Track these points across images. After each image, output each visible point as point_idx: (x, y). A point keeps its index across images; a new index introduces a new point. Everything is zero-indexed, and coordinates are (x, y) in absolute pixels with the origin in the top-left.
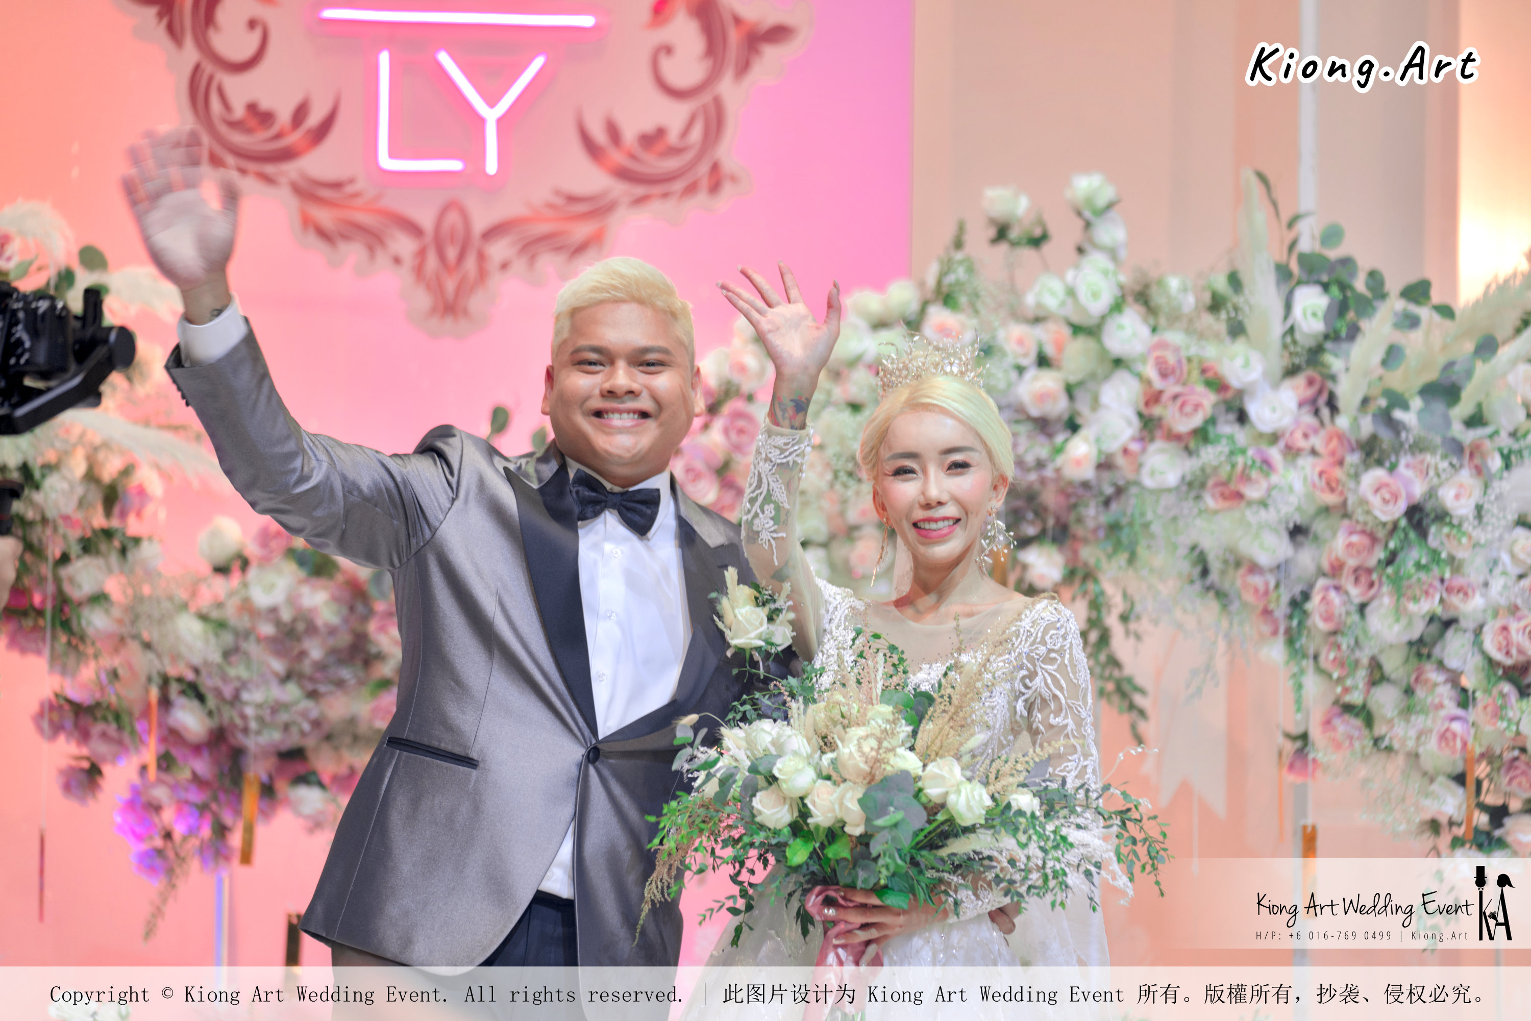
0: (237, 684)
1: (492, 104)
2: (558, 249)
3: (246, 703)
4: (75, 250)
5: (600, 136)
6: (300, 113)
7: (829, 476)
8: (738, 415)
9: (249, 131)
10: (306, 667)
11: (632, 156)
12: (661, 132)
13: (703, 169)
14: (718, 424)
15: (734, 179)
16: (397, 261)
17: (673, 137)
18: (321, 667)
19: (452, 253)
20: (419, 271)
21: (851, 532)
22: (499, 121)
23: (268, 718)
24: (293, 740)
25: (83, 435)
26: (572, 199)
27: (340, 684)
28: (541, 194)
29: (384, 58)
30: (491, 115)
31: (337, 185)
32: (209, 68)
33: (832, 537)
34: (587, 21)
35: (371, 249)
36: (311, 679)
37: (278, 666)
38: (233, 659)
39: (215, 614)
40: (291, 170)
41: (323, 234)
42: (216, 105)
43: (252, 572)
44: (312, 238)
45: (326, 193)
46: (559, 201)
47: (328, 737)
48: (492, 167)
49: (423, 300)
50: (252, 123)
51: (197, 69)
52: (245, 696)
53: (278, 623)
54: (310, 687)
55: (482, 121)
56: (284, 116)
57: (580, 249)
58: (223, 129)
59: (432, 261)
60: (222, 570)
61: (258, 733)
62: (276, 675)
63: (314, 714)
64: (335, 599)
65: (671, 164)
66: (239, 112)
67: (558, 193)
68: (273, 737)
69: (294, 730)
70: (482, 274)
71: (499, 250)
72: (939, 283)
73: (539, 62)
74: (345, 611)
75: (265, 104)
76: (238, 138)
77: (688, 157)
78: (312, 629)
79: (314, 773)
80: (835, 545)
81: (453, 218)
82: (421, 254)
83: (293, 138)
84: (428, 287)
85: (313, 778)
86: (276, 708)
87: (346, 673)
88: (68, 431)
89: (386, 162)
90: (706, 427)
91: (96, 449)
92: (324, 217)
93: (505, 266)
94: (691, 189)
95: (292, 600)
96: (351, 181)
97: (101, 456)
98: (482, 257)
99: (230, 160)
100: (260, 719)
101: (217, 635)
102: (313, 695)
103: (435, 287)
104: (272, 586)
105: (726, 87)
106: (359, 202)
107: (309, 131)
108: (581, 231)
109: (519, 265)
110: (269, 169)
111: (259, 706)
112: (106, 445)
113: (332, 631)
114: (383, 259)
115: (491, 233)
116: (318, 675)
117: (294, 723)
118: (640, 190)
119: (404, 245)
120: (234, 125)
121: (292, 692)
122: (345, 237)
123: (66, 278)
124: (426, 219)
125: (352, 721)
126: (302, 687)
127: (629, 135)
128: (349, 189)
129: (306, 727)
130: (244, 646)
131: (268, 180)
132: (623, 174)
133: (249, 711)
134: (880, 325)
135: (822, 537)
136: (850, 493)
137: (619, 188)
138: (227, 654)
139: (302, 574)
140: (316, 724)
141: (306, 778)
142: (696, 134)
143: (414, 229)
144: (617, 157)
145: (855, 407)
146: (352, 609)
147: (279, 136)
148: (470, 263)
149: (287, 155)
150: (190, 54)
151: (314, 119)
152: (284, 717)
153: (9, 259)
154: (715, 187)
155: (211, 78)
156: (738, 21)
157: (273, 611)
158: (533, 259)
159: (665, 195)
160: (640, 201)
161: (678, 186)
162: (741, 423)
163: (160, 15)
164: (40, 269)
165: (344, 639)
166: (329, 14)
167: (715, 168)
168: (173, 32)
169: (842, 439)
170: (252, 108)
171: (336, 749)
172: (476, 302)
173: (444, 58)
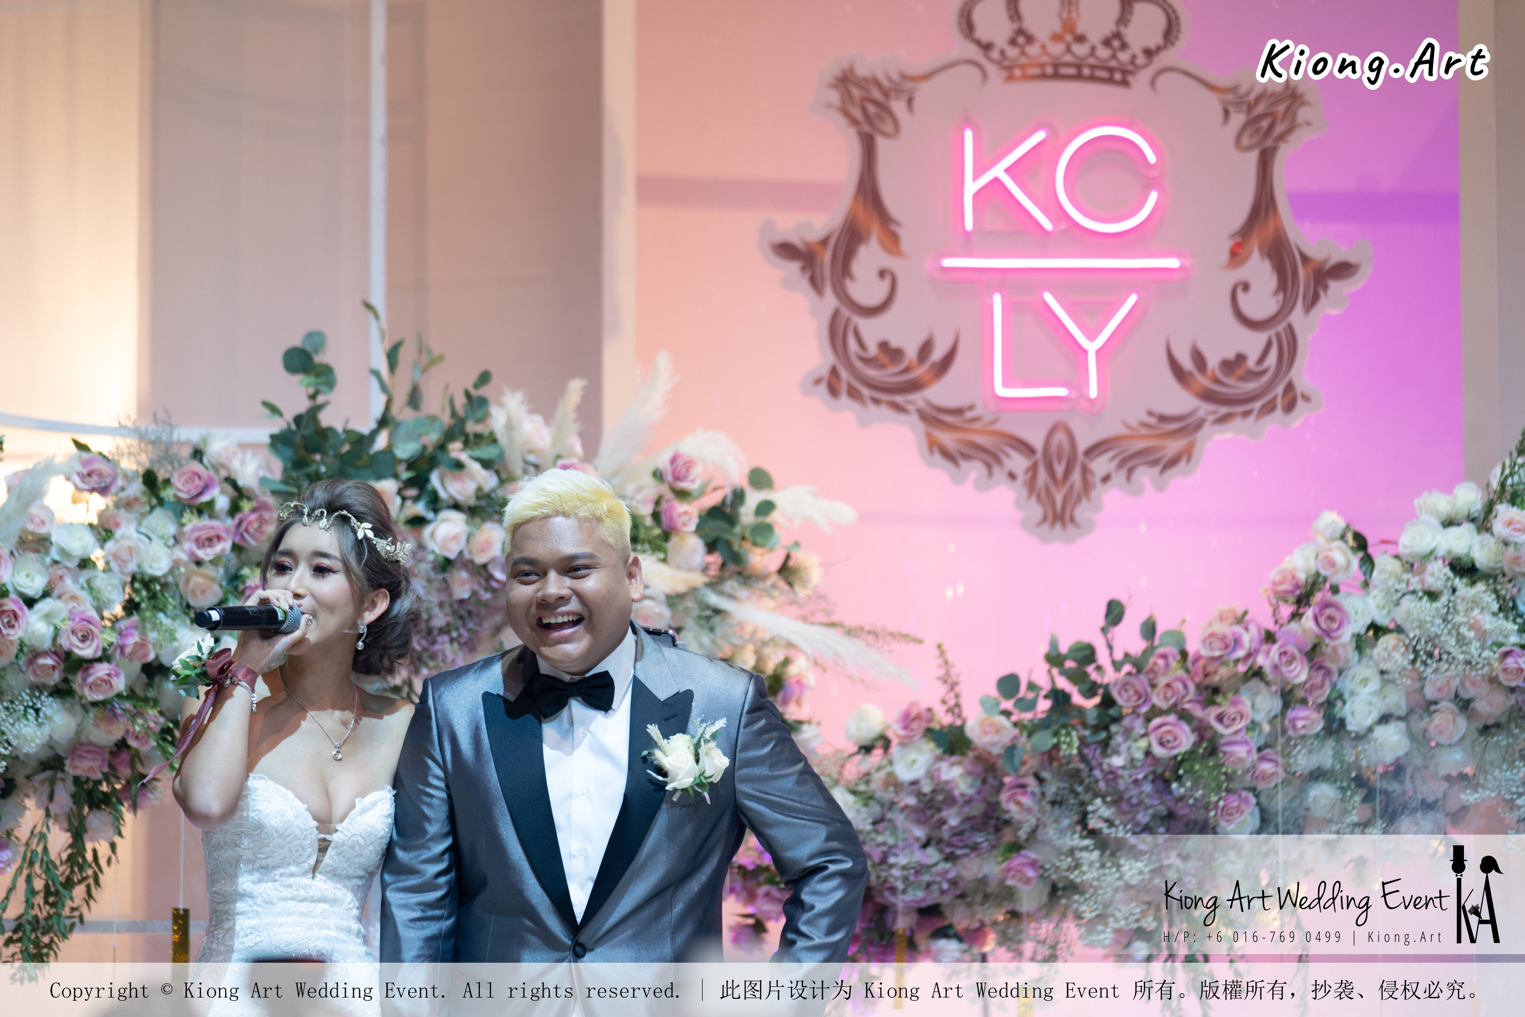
0: (884, 848)
1: (1092, 338)
2: (1154, 463)
3: (892, 866)
4: (746, 470)
5: (1187, 363)
6: (926, 349)
7: (1412, 657)
8: (1327, 605)
9: (882, 366)
10: (945, 832)
11: (1217, 381)
12: (1241, 358)
13: (1280, 389)
14: (1309, 613)
15: (1306, 398)
16: (1012, 476)
17: (1251, 363)
18: (958, 833)
19: (1060, 469)
20: (1031, 484)
21: (1429, 706)
22: (1098, 352)
23: (912, 878)
24: (933, 898)
25: (754, 633)
26: (1163, 418)
27: (975, 848)
28: (1137, 415)
29: (997, 299)
30: (1092, 347)
31: (958, 412)
32: (846, 312)
33: (1411, 711)
34: (1173, 263)
35: (989, 466)
36: (949, 845)
37: (920, 832)
38: (881, 826)
39: (862, 788)
40: (918, 399)
41: (947, 454)
42: (853, 345)
43: (895, 749)
44: (938, 457)
45: (948, 419)
46: (1152, 421)
47: (962, 896)
48: (1093, 393)
49: (1036, 510)
50: (884, 359)
51: (836, 314)
52: (892, 860)
53: (920, 795)
54: (948, 850)
55: (1085, 352)
56: (911, 351)
57: (1173, 462)
58: (859, 365)
59: (1042, 476)
60: (867, 749)
61: (904, 892)
62: (918, 839)
63: (951, 875)
64: (969, 773)
65: (1251, 386)
66: (873, 350)
67: (1150, 413)
68: (916, 895)
69: (935, 887)
70: (1087, 487)
71: (1101, 465)
72: (1503, 485)
73: (1133, 299)
74: (978, 783)
75: (894, 343)
76: (872, 373)
77: (1265, 378)
78: (950, 800)
79: (950, 926)
80: (1414, 718)
81: (1060, 437)
82: (1033, 469)
83: (919, 372)
84: (1039, 497)
85: (951, 932)
86: (920, 869)
87: (979, 838)
88: (742, 628)
89: (1001, 391)
90: (1296, 616)
91: (764, 644)
92: (947, 439)
93: (1106, 479)
94: (1269, 408)
95: (931, 774)
96: (971, 407)
97: (767, 651)
98: (1085, 470)
99: (866, 392)
100: (905, 879)
101: (866, 805)
102: (950, 858)
103: (1046, 499)
104: (914, 762)
105: (1297, 317)
106: (977, 426)
107: (934, 365)
108: (1173, 446)
109: (1119, 478)
110: (899, 399)
111: (904, 868)
112: (773, 641)
113: (969, 801)
114: (999, 474)
115: (1094, 450)
116: (955, 840)
117: (934, 882)
118: (1223, 410)
119: (1018, 462)
120: (867, 361)
121: (932, 855)
122: (967, 457)
123: (738, 496)
124: (1037, 440)
125: (983, 881)
126: (941, 851)
127: (1213, 362)
128: (969, 415)
129: (945, 886)
130: (889, 815)
131: (899, 408)
132: (1208, 396)
133: (896, 872)
134: (1449, 523)
135: (1402, 712)
136: (1429, 670)
137: (1205, 408)
138: (875, 823)
139: (939, 751)
140: (954, 883)
141: (944, 933)
142: (1272, 359)
143: (1026, 448)
144: (1204, 382)
145: (1432, 595)
146: (984, 781)
147: (907, 370)
148: (1076, 477)
149: (915, 386)
150: (830, 301)
151: (937, 354)
152: (926, 878)
153: (693, 481)
154: (1290, 407)
155: (848, 320)
156: (1305, 259)
157: (915, 783)
158: (1130, 471)
159: (1246, 414)
160: (1223, 420)
161: (1257, 405)
162: (1329, 611)
163: (803, 269)
164: (715, 489)
165: (977, 809)
166: (948, 262)
167: (1290, 387)
168: (816, 284)
169: (1421, 624)
170: (884, 346)
171: (969, 905)
172: (1082, 512)
173: (1048, 297)
